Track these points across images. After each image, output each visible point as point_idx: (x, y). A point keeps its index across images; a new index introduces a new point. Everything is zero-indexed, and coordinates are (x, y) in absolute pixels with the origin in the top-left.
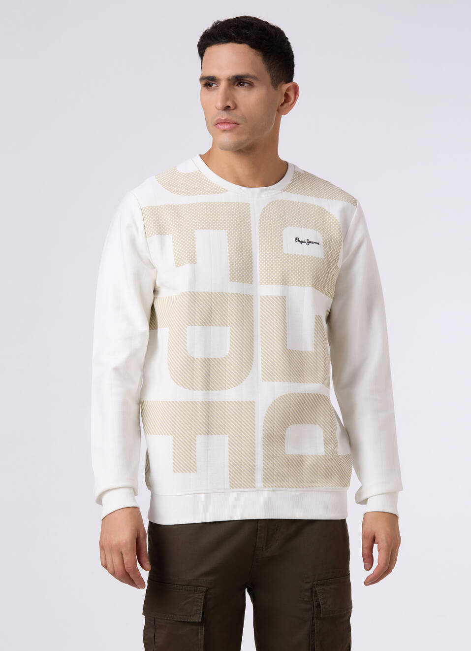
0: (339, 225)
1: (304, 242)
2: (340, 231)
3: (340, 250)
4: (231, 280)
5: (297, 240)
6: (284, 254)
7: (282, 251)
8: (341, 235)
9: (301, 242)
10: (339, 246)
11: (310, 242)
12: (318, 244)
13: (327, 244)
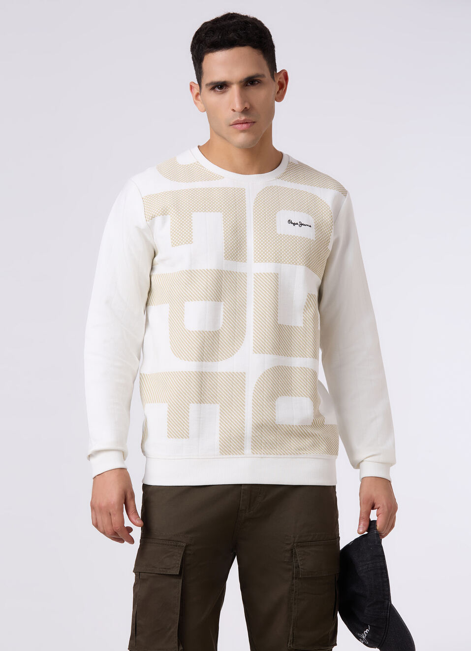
0: (330, 211)
1: (297, 224)
2: (332, 216)
3: (331, 234)
4: (226, 258)
5: (290, 222)
6: (277, 234)
7: (276, 232)
8: (332, 220)
9: (294, 224)
10: (330, 230)
11: (303, 224)
12: (310, 226)
13: (318, 227)
